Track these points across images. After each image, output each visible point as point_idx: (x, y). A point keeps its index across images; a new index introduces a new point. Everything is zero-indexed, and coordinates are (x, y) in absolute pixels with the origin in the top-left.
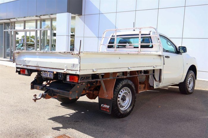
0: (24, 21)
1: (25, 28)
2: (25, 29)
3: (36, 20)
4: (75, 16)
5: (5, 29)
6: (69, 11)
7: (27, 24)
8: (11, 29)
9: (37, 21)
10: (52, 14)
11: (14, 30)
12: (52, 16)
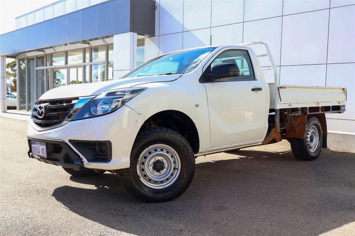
0: (65, 51)
1: (66, 63)
2: (67, 65)
3: (83, 48)
4: (144, 39)
5: (36, 67)
6: (132, 30)
7: (70, 58)
8: (46, 66)
9: (84, 50)
10: (108, 37)
11: (51, 67)
12: (108, 41)
